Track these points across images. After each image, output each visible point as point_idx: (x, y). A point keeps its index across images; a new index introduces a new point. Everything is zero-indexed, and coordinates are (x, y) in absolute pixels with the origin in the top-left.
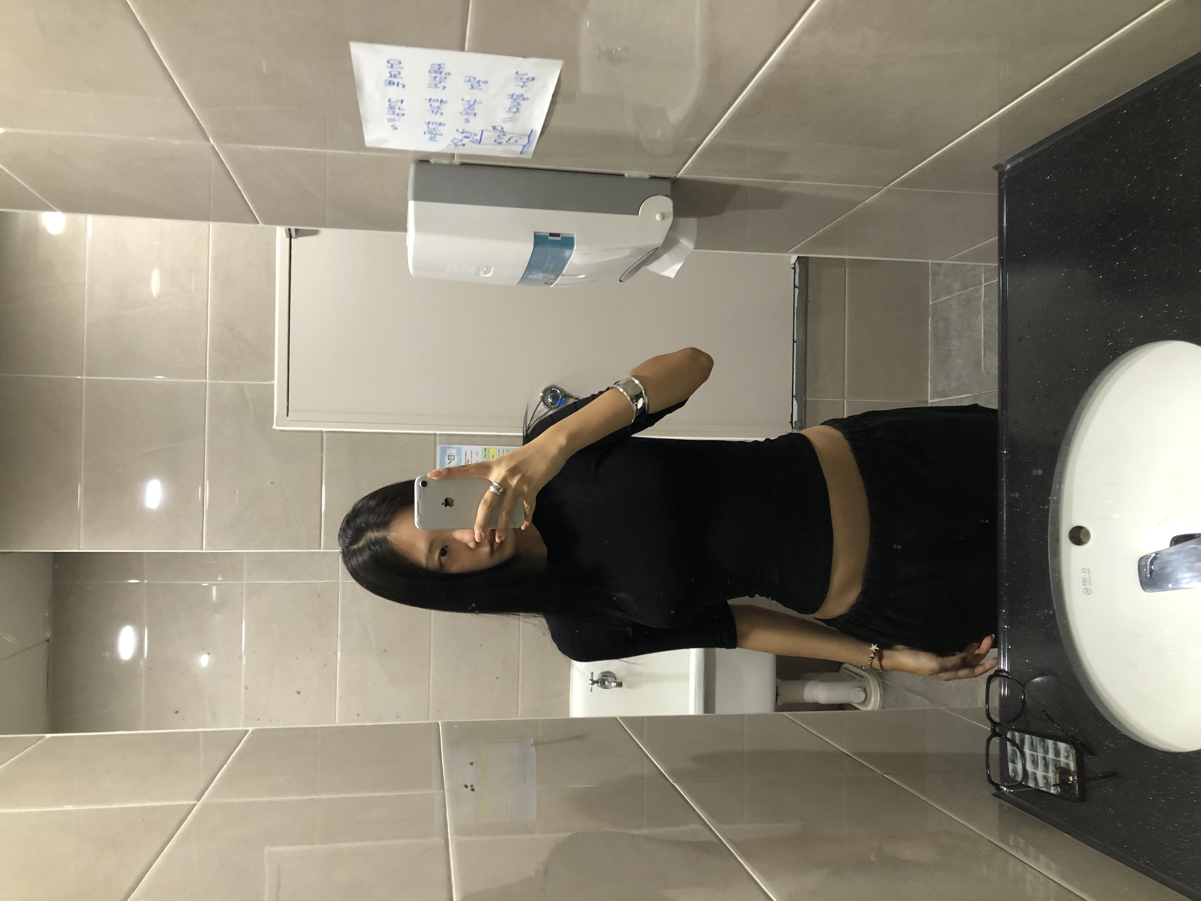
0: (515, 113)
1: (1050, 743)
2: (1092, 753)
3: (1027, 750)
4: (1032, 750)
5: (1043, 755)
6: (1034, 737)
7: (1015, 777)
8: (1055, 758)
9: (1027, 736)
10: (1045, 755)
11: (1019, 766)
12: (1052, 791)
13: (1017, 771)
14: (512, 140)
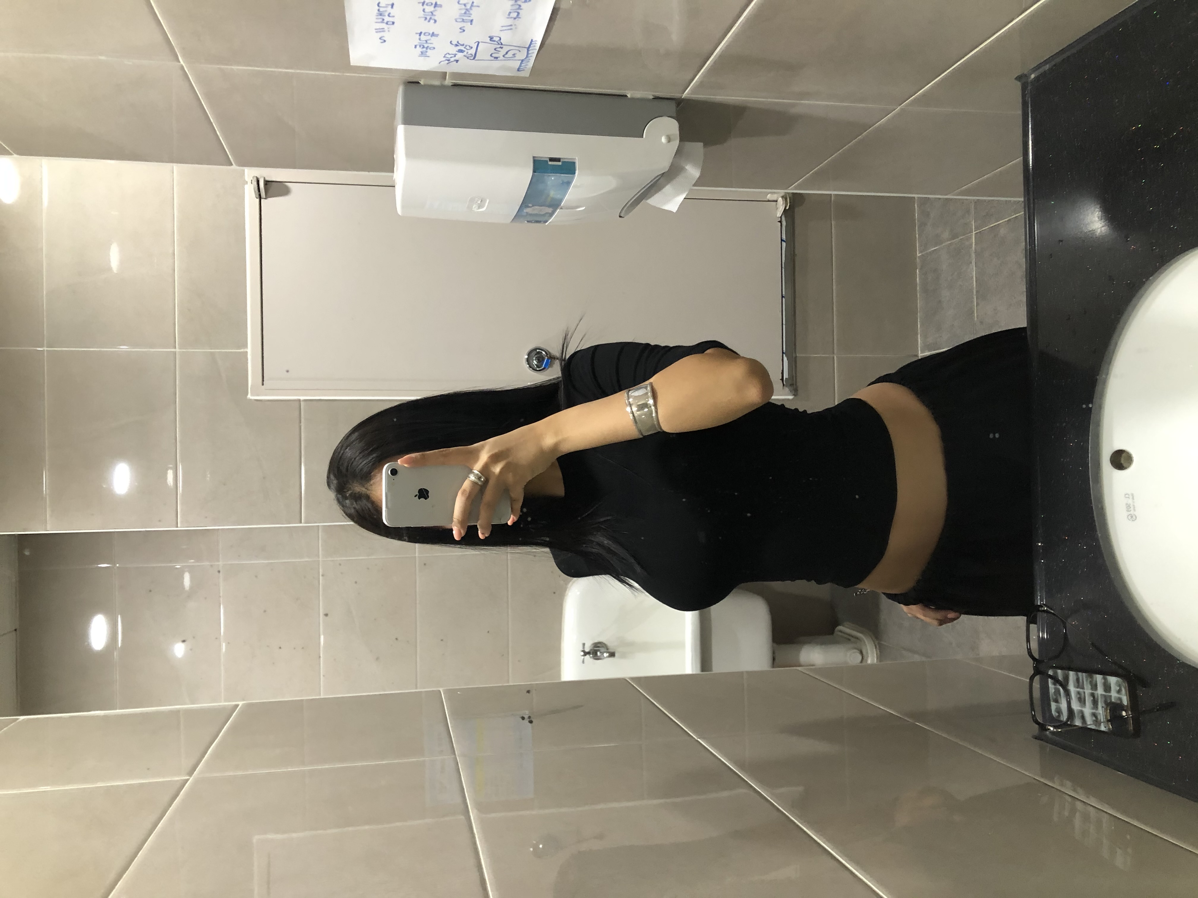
0: (515, 19)
1: (1099, 678)
2: (1146, 685)
3: (1072, 688)
4: (1078, 687)
5: (1091, 691)
6: (1080, 674)
7: (1059, 716)
8: (1104, 693)
9: (1072, 674)
10: (1093, 692)
11: (1064, 706)
12: (1103, 728)
13: (1061, 710)
14: (510, 54)
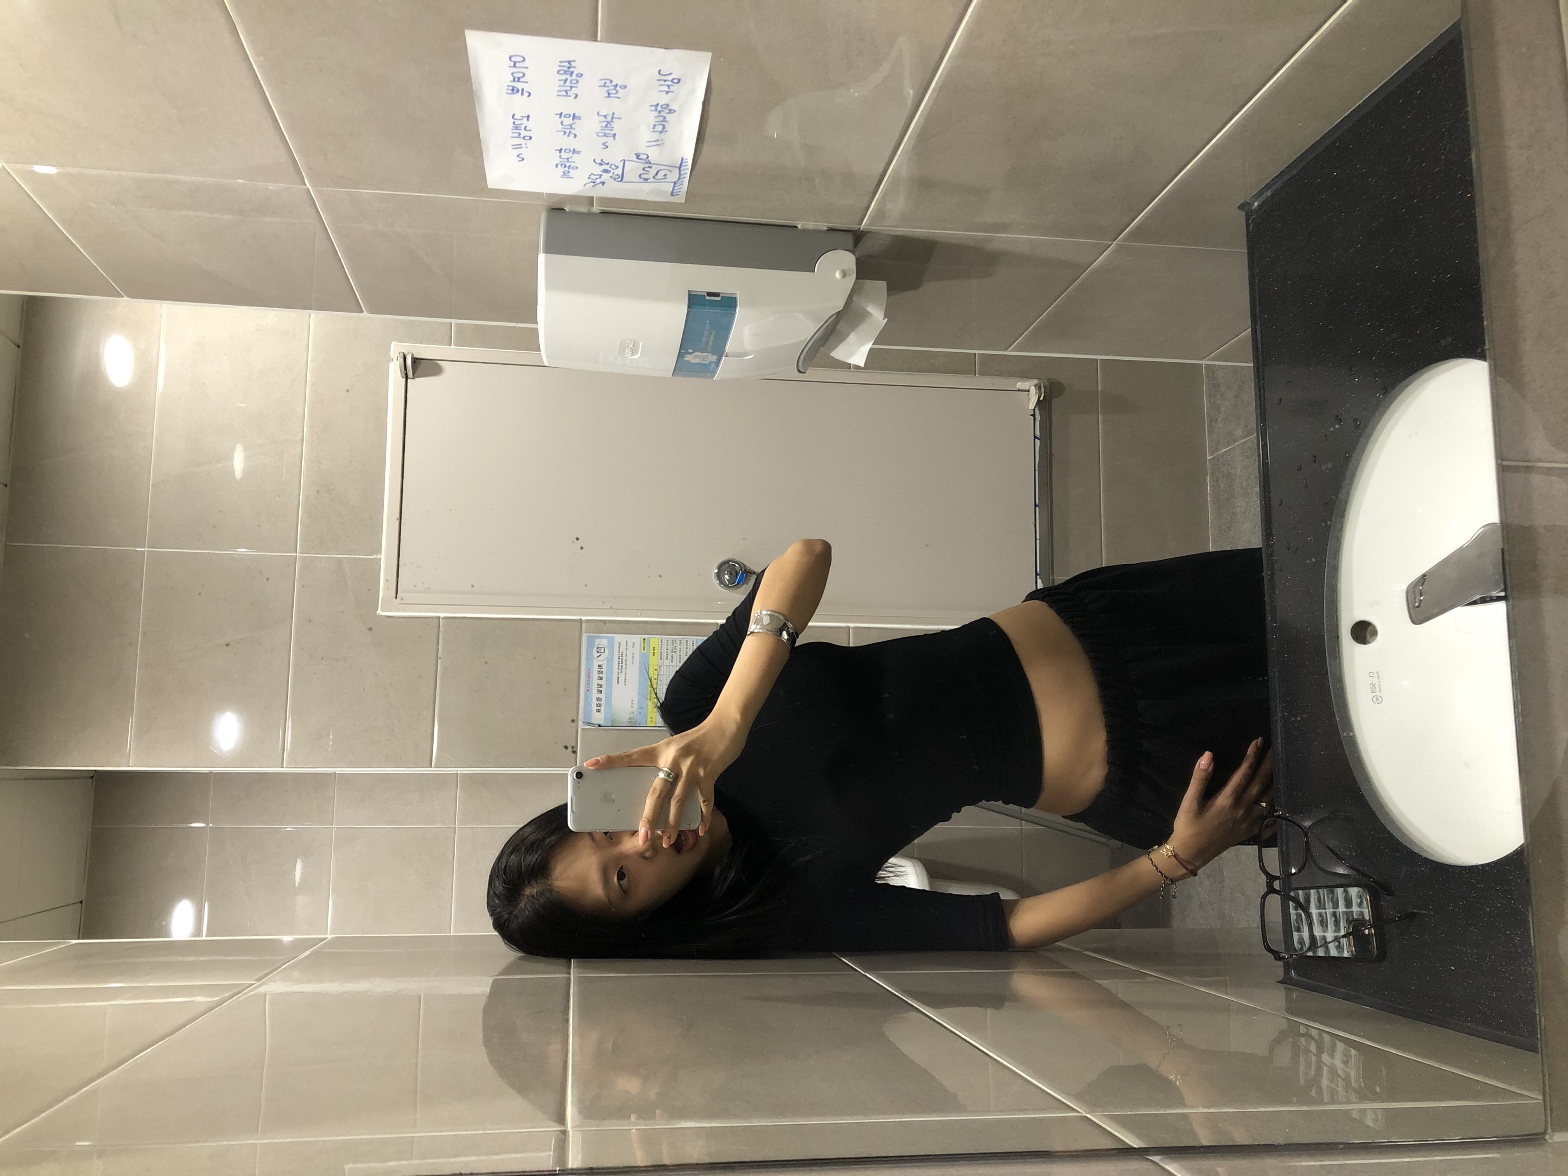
0: (661, 132)
1: (1340, 891)
2: (1390, 893)
3: (1314, 911)
4: (1319, 908)
5: (1332, 910)
6: (1321, 891)
7: (1301, 949)
8: (1345, 910)
9: (1312, 891)
11: (1306, 934)
12: (1346, 954)
13: (1303, 939)
14: (660, 175)
